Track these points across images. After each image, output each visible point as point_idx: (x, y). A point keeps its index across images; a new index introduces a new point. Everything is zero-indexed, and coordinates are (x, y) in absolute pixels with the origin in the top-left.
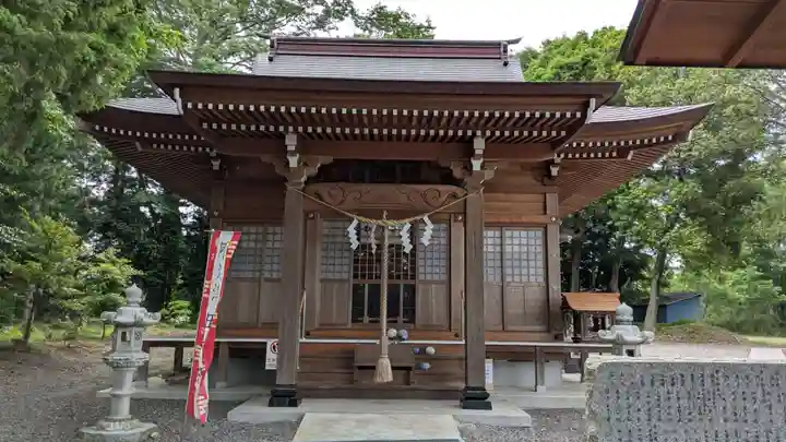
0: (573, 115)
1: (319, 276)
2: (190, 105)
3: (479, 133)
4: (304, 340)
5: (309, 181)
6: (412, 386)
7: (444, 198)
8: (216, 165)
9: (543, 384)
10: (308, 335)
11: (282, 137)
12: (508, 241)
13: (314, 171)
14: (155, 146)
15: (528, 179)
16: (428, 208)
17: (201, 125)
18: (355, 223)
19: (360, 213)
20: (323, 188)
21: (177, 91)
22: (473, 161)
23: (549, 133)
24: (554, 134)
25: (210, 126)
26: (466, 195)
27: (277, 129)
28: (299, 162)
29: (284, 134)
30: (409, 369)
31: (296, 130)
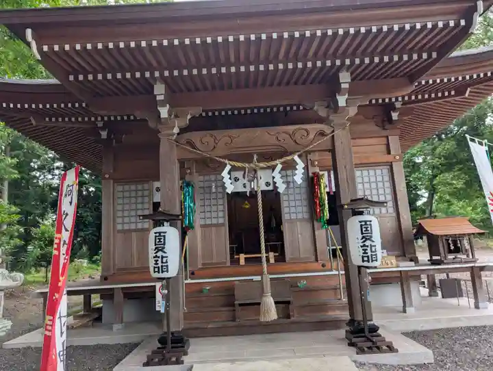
0: (457, 24)
1: (199, 221)
2: (46, 48)
3: (348, 62)
4: (189, 281)
6: (292, 319)
7: (311, 136)
8: (104, 134)
9: (411, 305)
10: (192, 275)
12: (359, 180)
13: (184, 122)
14: (47, 119)
16: (298, 147)
17: (69, 78)
18: (228, 168)
19: (231, 158)
20: (195, 136)
21: (29, 32)
22: (338, 97)
23: (420, 57)
24: (425, 56)
25: (76, 78)
26: (333, 131)
27: (143, 75)
28: (170, 113)
29: (151, 81)
30: (288, 303)
31: (162, 76)
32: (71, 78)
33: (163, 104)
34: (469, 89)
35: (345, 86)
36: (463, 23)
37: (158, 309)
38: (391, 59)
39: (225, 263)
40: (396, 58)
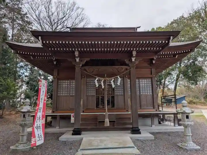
0: (165, 42)
2: (44, 42)
3: (135, 49)
4: (82, 114)
5: (83, 66)
6: (115, 127)
7: (123, 70)
8: (55, 63)
10: (83, 112)
12: (141, 83)
13: (84, 62)
14: (36, 57)
15: (146, 65)
17: (49, 49)
18: (97, 79)
20: (86, 68)
21: (40, 38)
22: (132, 58)
23: (156, 49)
24: (158, 49)
25: (51, 49)
26: (130, 69)
27: (72, 49)
28: (79, 60)
29: (74, 51)
30: (114, 121)
31: (78, 50)
33: (77, 57)
34: (177, 56)
35: (134, 55)
36: (167, 42)
37: (72, 122)
38: (148, 49)
39: (94, 108)
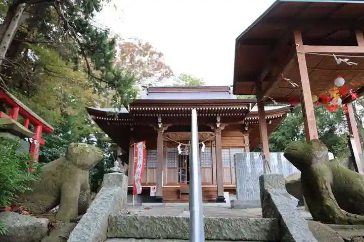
0: (245, 108)
1: (166, 166)
3: (218, 115)
5: (165, 131)
7: (208, 136)
8: (132, 129)
11: (157, 118)
13: (166, 128)
18: (180, 145)
19: (181, 142)
20: (170, 134)
22: (217, 124)
24: (241, 114)
25: (136, 115)
26: (215, 134)
27: (156, 115)
28: (162, 126)
31: (161, 116)
32: (134, 115)
33: (160, 123)
34: (270, 121)
35: (218, 121)
37: (151, 196)
40: (232, 114)
